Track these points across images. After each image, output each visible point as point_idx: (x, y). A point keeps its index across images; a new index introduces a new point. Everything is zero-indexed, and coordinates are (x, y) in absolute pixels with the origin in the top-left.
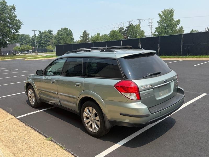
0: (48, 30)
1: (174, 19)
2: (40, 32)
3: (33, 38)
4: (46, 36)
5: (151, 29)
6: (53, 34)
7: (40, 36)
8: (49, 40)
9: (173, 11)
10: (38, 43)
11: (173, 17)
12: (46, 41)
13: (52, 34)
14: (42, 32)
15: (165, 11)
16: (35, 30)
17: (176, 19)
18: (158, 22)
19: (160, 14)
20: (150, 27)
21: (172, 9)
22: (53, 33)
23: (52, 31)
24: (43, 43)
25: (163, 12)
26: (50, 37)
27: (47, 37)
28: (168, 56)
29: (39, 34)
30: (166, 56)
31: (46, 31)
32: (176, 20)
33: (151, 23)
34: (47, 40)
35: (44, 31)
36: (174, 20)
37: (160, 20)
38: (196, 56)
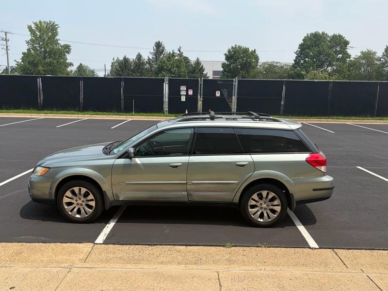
1: (59, 42)
5: (7, 52)
9: (55, 26)
11: (57, 38)
15: (40, 22)
17: (62, 43)
18: (28, 42)
19: (32, 28)
20: (5, 48)
21: (54, 23)
25: (36, 24)
28: (101, 113)
30: (95, 112)
32: (62, 45)
33: (6, 40)
36: (59, 44)
37: (30, 38)
38: (146, 114)
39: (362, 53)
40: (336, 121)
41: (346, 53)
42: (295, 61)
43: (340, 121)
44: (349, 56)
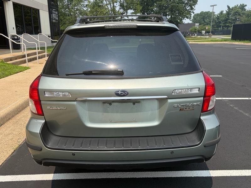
0: (241, 5)
2: (228, 7)
3: (218, 16)
4: (236, 12)
6: (247, 10)
7: (228, 13)
8: (238, 19)
10: (224, 22)
12: (234, 20)
13: (245, 10)
14: (231, 8)
16: (215, 5)
22: (246, 8)
23: (246, 6)
24: (230, 23)
26: (241, 15)
27: (237, 15)
29: (226, 11)
31: (237, 5)
34: (236, 18)
35: (234, 6)
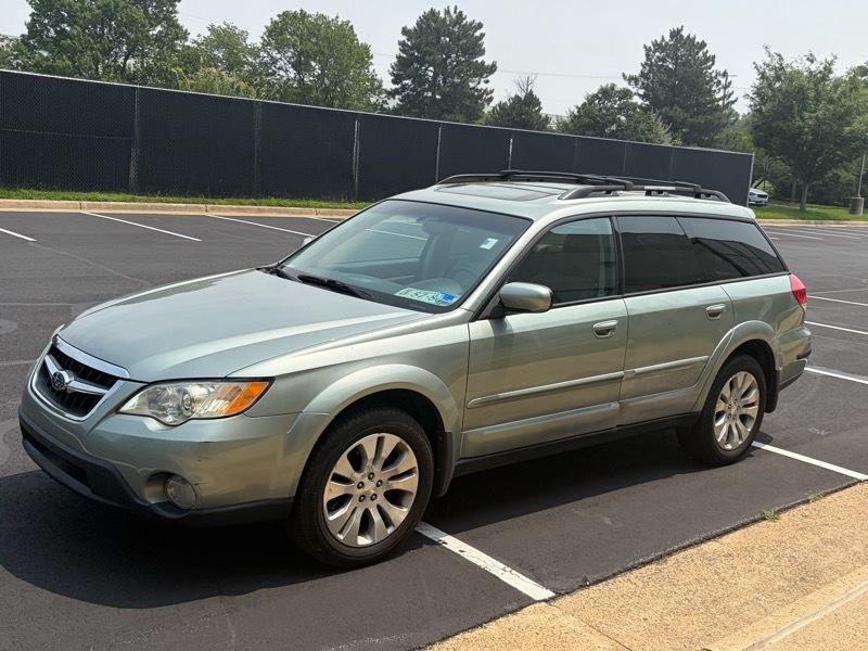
39: (212, 29)
40: (280, 212)
41: (175, 25)
42: (31, 26)
43: (287, 212)
44: (185, 36)
